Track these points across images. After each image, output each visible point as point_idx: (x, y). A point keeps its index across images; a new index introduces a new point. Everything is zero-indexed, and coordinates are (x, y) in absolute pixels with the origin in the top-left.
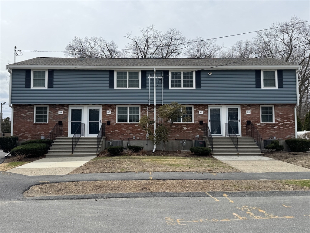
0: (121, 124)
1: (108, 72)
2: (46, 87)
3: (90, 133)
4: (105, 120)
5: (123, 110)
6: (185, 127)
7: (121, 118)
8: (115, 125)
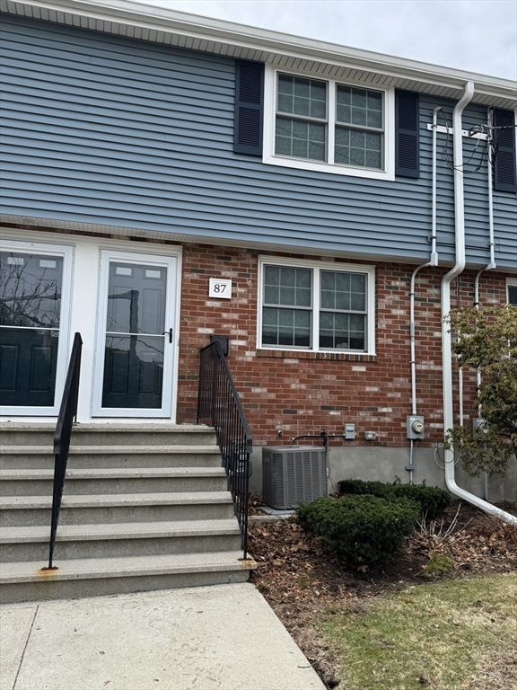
0: (284, 355)
1: (233, 70)
3: (106, 403)
4: (201, 330)
5: (288, 281)
7: (279, 328)
8: (250, 360)
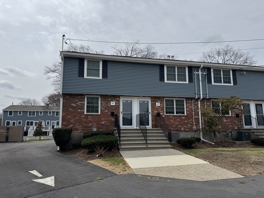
1: (159, 66)
2: (101, 77)
4: (155, 112)
5: (170, 102)
6: (225, 119)
7: (168, 110)
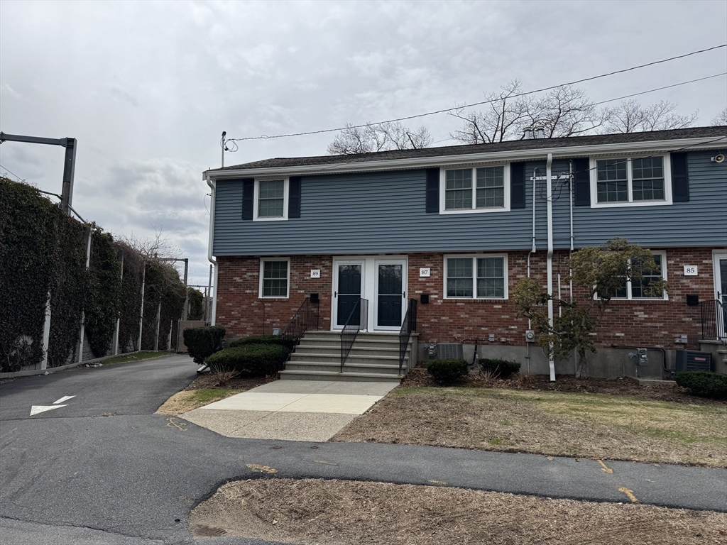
0: (457, 301)
1: (425, 174)
2: (286, 217)
4: (416, 292)
6: (640, 311)
7: (456, 287)
8: (440, 304)
